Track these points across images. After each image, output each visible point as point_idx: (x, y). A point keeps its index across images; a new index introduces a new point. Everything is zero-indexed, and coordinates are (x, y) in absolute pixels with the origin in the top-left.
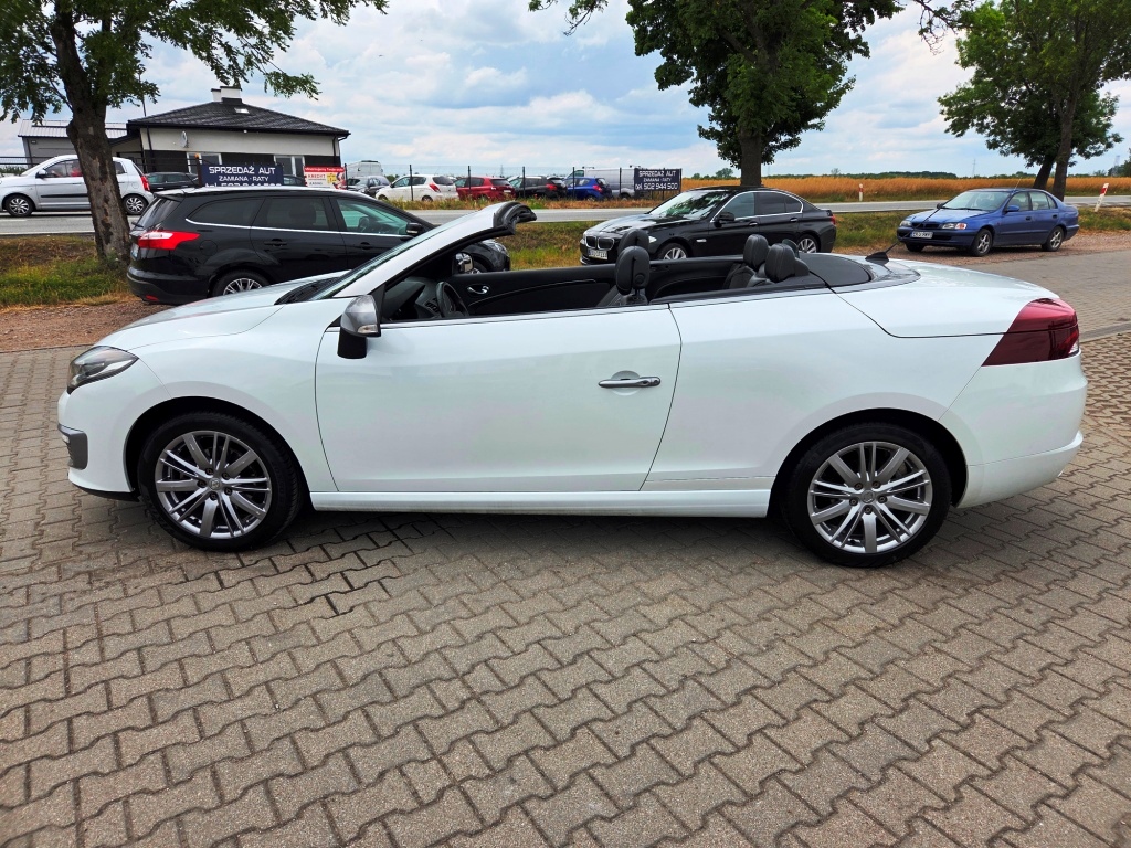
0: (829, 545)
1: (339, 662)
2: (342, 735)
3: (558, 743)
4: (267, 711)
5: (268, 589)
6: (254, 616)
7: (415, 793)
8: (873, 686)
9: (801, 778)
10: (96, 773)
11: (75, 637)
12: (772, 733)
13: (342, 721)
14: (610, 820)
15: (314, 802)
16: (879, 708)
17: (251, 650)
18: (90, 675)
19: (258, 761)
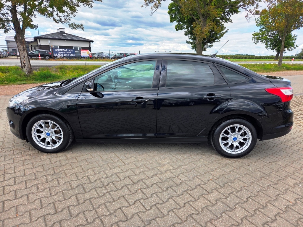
1: (71, 182)
2: (68, 203)
3: (130, 205)
5: (54, 161)
6: (49, 169)
7: (87, 220)
8: (220, 190)
9: (198, 216)
12: (191, 203)
13: (69, 199)
15: (57, 222)
16: (222, 196)
17: (46, 178)
19: (43, 210)
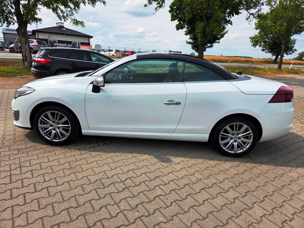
0: (224, 150)
1: (88, 177)
2: (90, 197)
3: (150, 201)
4: (68, 189)
5: (69, 156)
6: (65, 163)
7: (110, 214)
8: (237, 189)
9: (218, 213)
10: (18, 205)
11: (13, 167)
12: (210, 201)
13: (89, 193)
14: (166, 223)
15: (81, 215)
16: (239, 195)
17: (64, 172)
18: (18, 177)
19: (65, 203)
